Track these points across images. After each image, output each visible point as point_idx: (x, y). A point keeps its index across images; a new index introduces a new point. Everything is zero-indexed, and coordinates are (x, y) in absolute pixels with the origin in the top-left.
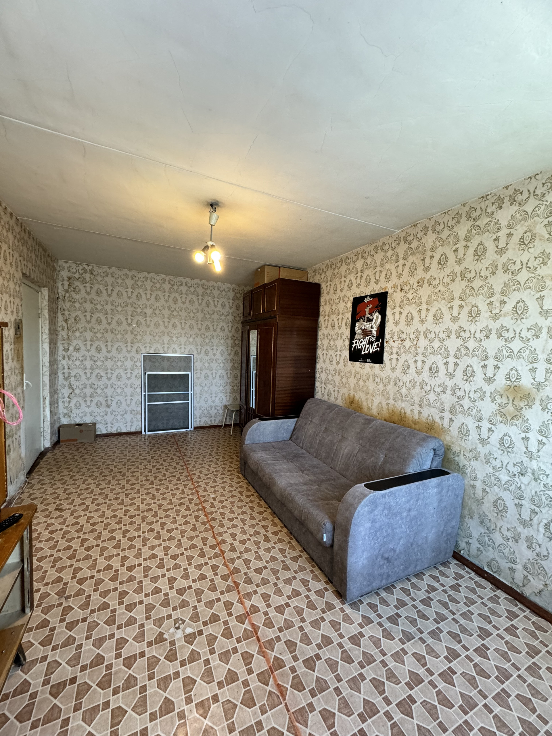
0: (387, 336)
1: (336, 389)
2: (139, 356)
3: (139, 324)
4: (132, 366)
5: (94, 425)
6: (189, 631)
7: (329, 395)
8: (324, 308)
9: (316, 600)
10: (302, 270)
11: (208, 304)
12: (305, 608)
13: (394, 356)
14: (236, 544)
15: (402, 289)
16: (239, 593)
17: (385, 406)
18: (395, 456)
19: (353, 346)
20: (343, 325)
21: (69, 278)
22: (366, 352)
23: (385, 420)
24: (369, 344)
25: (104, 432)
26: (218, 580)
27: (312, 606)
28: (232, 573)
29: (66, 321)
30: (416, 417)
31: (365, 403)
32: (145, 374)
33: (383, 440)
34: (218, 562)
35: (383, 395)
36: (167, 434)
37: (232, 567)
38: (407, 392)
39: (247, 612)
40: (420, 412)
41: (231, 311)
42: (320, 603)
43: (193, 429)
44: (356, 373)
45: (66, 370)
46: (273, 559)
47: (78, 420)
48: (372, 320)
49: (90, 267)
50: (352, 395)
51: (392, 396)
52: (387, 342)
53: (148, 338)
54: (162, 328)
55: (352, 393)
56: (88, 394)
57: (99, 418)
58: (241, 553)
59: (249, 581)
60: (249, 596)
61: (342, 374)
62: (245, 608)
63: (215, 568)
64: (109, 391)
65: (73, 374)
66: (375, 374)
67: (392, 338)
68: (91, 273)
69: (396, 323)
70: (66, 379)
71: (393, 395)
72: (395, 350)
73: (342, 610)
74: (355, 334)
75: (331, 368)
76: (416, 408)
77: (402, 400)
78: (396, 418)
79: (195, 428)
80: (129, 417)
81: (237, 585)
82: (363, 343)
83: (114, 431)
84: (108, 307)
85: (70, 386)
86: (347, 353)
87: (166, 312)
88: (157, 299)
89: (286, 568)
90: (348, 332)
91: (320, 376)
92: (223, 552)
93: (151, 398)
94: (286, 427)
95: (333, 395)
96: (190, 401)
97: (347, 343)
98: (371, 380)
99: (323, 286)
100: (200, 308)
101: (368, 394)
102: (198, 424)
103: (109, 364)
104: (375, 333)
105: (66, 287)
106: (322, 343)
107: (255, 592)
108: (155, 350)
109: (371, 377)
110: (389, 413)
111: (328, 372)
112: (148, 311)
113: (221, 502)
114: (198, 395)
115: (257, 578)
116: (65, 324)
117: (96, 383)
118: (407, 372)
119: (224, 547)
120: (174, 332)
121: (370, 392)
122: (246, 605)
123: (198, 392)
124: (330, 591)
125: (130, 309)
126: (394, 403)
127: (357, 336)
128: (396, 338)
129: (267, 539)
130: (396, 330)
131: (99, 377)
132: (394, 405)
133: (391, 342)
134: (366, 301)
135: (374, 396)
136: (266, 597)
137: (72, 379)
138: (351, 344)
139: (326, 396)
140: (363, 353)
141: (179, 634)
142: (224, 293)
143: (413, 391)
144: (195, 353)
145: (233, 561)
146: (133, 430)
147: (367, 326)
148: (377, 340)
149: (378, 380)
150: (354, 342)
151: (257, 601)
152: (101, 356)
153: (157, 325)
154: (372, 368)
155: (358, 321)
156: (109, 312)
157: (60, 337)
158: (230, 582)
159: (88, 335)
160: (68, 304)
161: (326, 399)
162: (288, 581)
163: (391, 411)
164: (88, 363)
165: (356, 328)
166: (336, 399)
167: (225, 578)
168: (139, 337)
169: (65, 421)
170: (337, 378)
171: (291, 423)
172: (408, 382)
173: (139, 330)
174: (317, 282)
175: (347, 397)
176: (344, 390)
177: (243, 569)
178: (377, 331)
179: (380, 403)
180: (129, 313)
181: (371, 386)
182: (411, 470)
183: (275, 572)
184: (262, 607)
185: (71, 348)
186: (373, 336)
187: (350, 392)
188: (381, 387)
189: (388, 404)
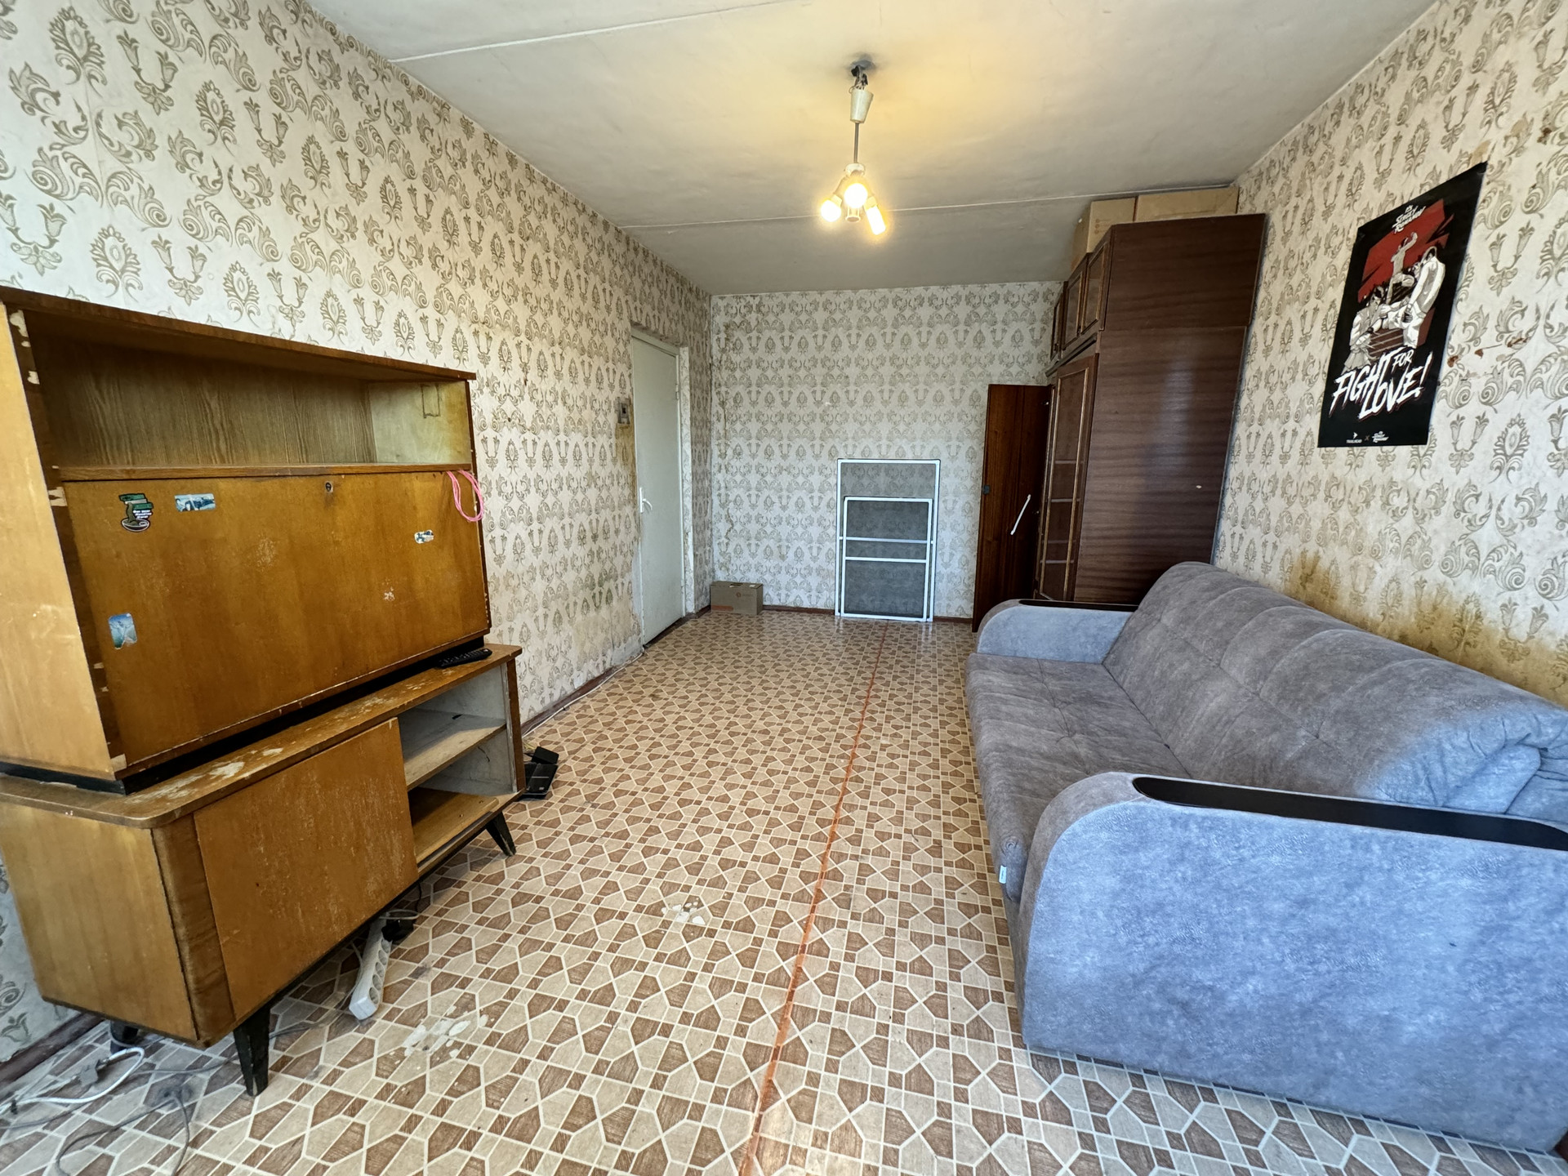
0: (1457, 336)
1: (1271, 537)
2: (833, 465)
3: (835, 399)
4: (822, 485)
5: (760, 587)
6: (698, 921)
7: (1251, 556)
8: (1271, 289)
9: (956, 1001)
10: (1226, 184)
11: (979, 341)
12: (921, 1002)
13: (1473, 408)
14: (868, 834)
15: (1546, 132)
16: (813, 911)
17: (1409, 591)
18: (1343, 739)
19: (1336, 395)
20: (1317, 331)
21: (727, 327)
22: (1375, 409)
23: (1403, 639)
24: (1387, 379)
25: (776, 602)
26: (793, 875)
27: (938, 1006)
28: (824, 875)
29: (723, 404)
30: (1520, 632)
31: (1346, 582)
32: (843, 499)
33: (1322, 687)
34: (815, 849)
35: (1408, 554)
36: (877, 622)
37: (832, 865)
38: (1498, 539)
39: (804, 946)
40: (1539, 614)
41: (1036, 351)
42: (962, 1011)
43: (931, 619)
44: (1335, 482)
45: (723, 491)
46: (922, 888)
47: (738, 577)
48: (1408, 291)
49: (757, 300)
50: (1310, 555)
51: (1437, 558)
52: (1452, 360)
53: (851, 428)
54: (878, 405)
55: (1312, 547)
56: (753, 534)
57: (768, 577)
58: (864, 851)
59: (845, 901)
60: (826, 924)
61: (1291, 491)
62: (805, 938)
63: (802, 854)
64: (784, 530)
65: (732, 498)
66: (1392, 482)
67: (1474, 339)
68: (759, 311)
69: (1502, 278)
70: (722, 506)
71: (1443, 549)
72: (1477, 386)
73: (1005, 1054)
74: (1348, 351)
75: (1264, 475)
76: (1528, 598)
77: (1475, 569)
78: (1440, 633)
79: (936, 619)
80: (814, 581)
81: (819, 896)
82: (1368, 381)
83: (790, 602)
84: (785, 372)
85: (728, 518)
86: (1313, 423)
87: (887, 370)
88: (870, 344)
89: (937, 915)
90: (1323, 352)
91: (1235, 501)
92: (834, 836)
93: (852, 548)
94: (1093, 631)
95: (1259, 556)
96: (927, 561)
97: (1320, 387)
98: (1376, 504)
99: (1275, 219)
100: (960, 353)
101: (1359, 549)
102: (943, 613)
103: (785, 479)
104: (1413, 336)
105: (723, 345)
106: (1252, 399)
107: (843, 924)
108: (863, 453)
109: (1378, 492)
110: (1420, 614)
111: (1255, 487)
112: (853, 371)
113: (893, 756)
114: (947, 550)
115: (863, 904)
116: (721, 411)
117: (764, 513)
118: (1513, 462)
119: (844, 832)
120: (902, 412)
121: (1368, 544)
122: (811, 934)
123: (948, 543)
124: (1006, 1005)
125: (819, 372)
126: (1442, 577)
127: (1352, 361)
128: (1488, 338)
129: (936, 850)
130: (1496, 305)
131: (769, 504)
132: (1441, 588)
133: (1469, 360)
134: (1399, 226)
135: (1377, 558)
136: (856, 942)
137: (731, 505)
138: (1331, 386)
139: (1241, 560)
140: (1363, 414)
141: (683, 918)
142: (1020, 309)
143: (1526, 537)
144: (944, 456)
145: (841, 857)
146: (820, 605)
147: (1392, 316)
148: (1418, 360)
149: (1398, 501)
150: (1341, 380)
151: (835, 940)
152: (772, 464)
153: (868, 400)
154: (1384, 462)
155: (1362, 305)
156: (786, 380)
157: (714, 433)
158: (810, 888)
159: (754, 427)
160: (725, 374)
161: (1242, 569)
162: (922, 940)
163: (1427, 609)
164: (754, 478)
165: (1354, 333)
166: (1266, 567)
167: (806, 877)
168: (834, 427)
169: (721, 576)
170: (1277, 504)
171: (1112, 621)
172: (1511, 500)
173: (834, 412)
174: (1259, 211)
175: (1296, 562)
176: (1291, 542)
177: (850, 878)
178: (1421, 328)
179: (1394, 579)
180: (819, 380)
181: (1374, 522)
182: (1381, 795)
183: (907, 911)
184: (837, 953)
185: (730, 452)
186: (1407, 349)
187: (1307, 546)
188: (1407, 523)
189: (1420, 584)
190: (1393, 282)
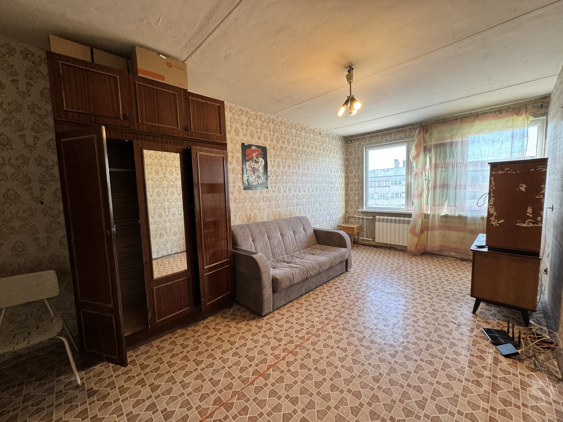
0: (269, 173)
1: (233, 214)
13: (273, 184)
15: (274, 149)
17: (271, 213)
20: (234, 162)
24: (257, 177)
48: (258, 162)
50: (248, 214)
52: (269, 177)
61: (238, 201)
66: (264, 196)
67: (271, 174)
69: (273, 166)
72: (273, 181)
82: (253, 177)
86: (241, 184)
101: (260, 210)
104: (261, 171)
121: (262, 208)
127: (248, 172)
128: (273, 174)
130: (273, 170)
133: (271, 177)
134: (253, 148)
140: (254, 183)
147: (256, 166)
148: (263, 175)
149: (265, 199)
150: (247, 176)
154: (261, 193)
165: (247, 166)
170: (233, 205)
179: (268, 212)
181: (262, 204)
186: (260, 173)
188: (268, 203)
189: (273, 212)
190: (254, 159)
